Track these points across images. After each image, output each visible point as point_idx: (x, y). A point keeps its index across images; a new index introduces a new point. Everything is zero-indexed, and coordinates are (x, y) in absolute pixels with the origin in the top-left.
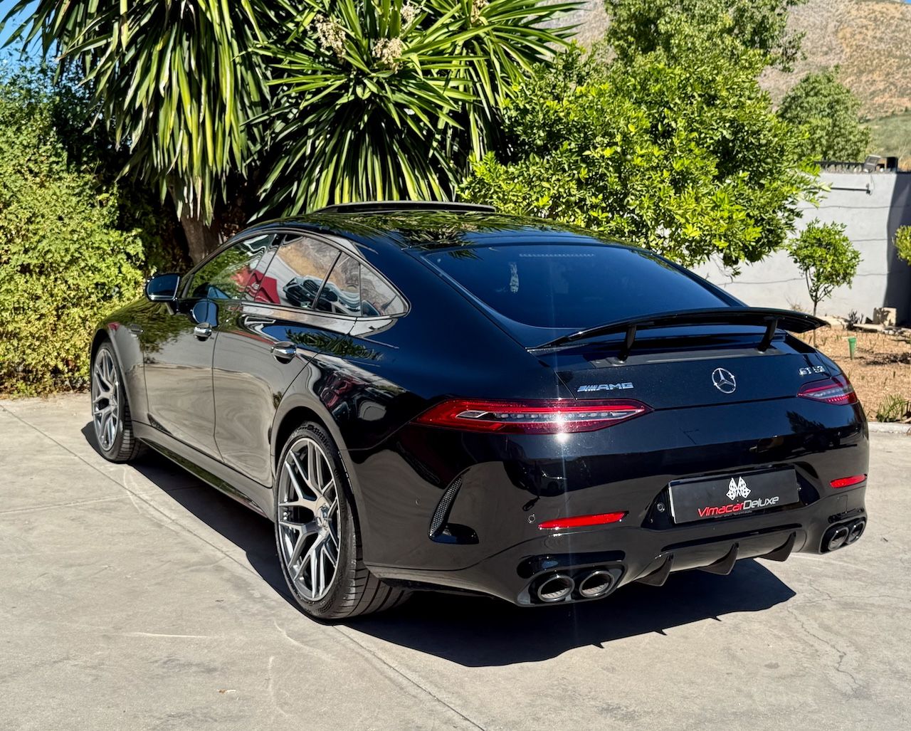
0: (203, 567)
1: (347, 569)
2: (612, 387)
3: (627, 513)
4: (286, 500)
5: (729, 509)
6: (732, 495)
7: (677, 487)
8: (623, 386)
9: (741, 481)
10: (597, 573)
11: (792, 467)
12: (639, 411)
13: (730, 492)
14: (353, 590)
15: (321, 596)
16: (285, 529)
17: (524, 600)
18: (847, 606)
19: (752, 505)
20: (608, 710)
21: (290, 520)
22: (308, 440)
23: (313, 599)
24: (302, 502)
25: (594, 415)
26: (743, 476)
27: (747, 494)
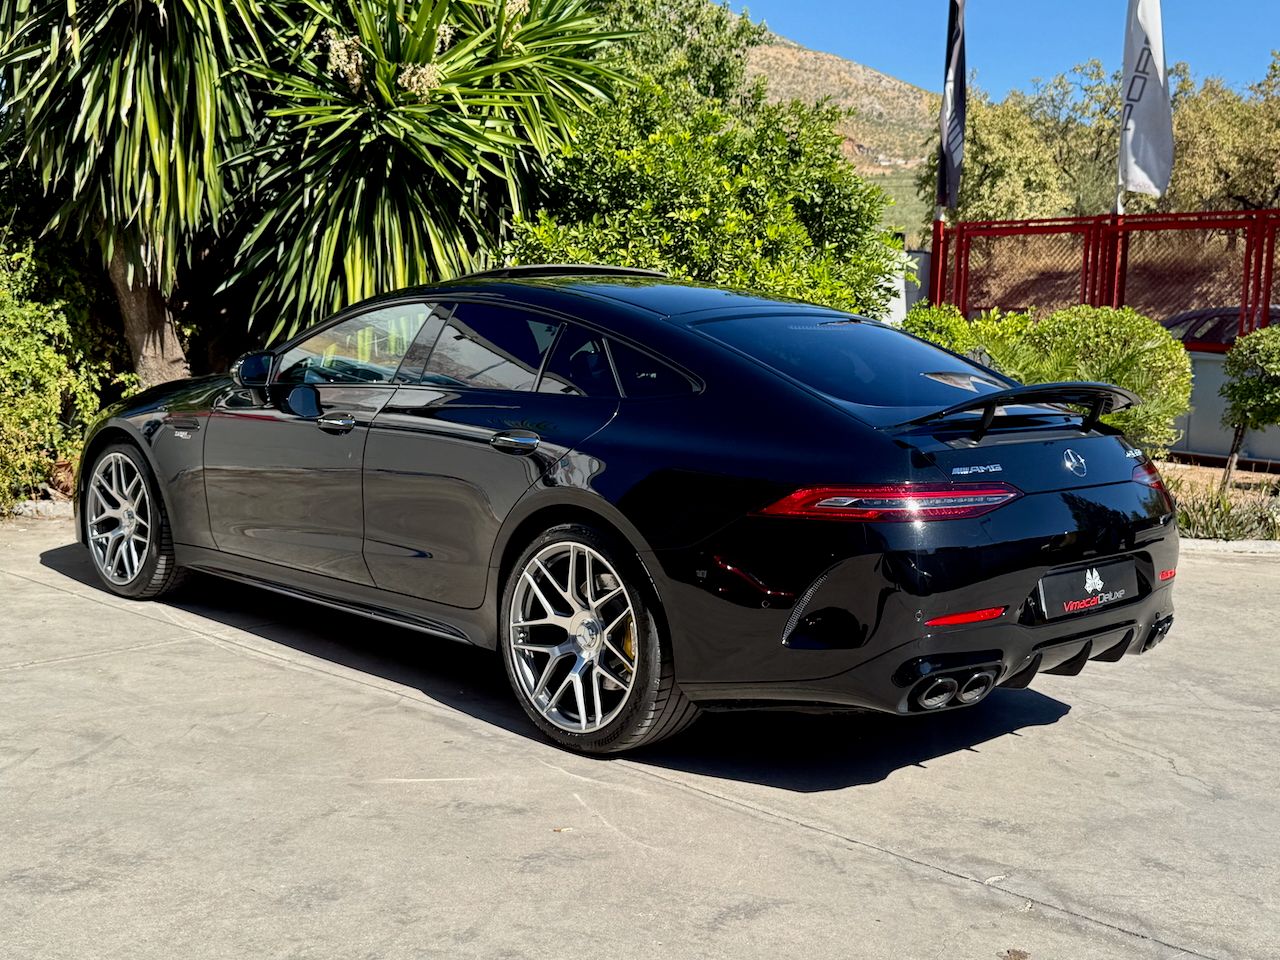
0: (387, 709)
1: (649, 689)
2: (982, 470)
3: (1007, 608)
4: (521, 619)
5: (1088, 603)
6: (1089, 588)
7: (1046, 579)
8: (993, 469)
9: (1095, 573)
10: (976, 676)
11: (1131, 558)
12: (1012, 495)
13: (1087, 585)
14: (651, 715)
15: (598, 725)
16: (521, 653)
17: (903, 708)
18: (1132, 715)
19: (1105, 599)
20: (989, 824)
21: (526, 642)
22: (572, 544)
23: (584, 730)
24: (552, 618)
25: (972, 500)
26: (1096, 567)
27: (1101, 586)
